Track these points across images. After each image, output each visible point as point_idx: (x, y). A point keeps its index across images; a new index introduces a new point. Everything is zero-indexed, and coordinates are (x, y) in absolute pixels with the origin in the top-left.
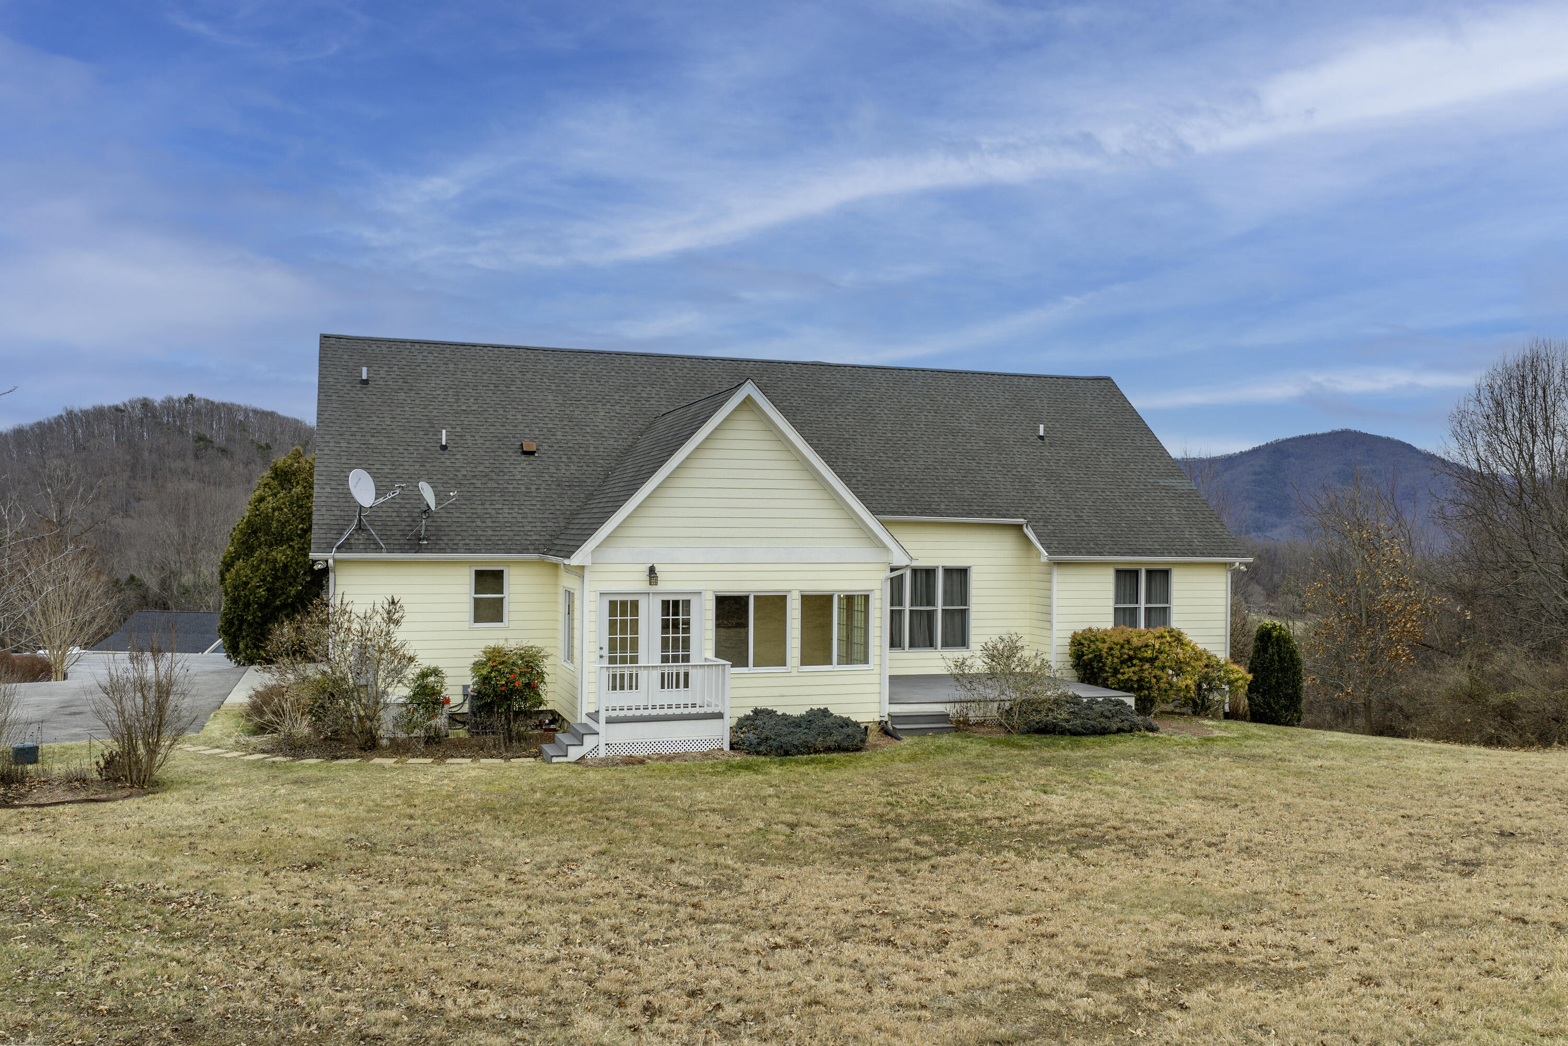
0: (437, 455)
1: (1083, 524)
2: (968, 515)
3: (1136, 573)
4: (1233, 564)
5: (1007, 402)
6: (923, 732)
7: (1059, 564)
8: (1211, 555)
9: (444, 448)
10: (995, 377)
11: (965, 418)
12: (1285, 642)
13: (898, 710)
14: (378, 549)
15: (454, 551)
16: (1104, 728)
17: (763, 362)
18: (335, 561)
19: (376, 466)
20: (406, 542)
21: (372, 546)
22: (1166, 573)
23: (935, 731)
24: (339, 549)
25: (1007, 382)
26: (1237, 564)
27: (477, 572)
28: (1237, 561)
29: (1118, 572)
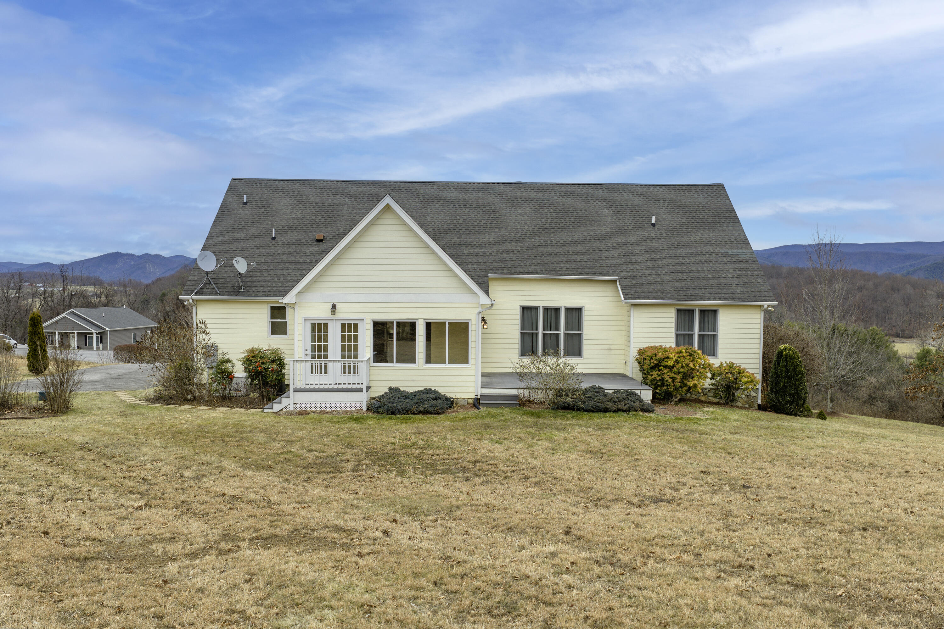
0: (268, 243)
1: (659, 280)
2: (580, 274)
3: (692, 312)
4: (763, 306)
5: (640, 202)
6: (497, 405)
7: (635, 305)
8: (746, 300)
9: (274, 238)
10: (638, 187)
11: (604, 214)
12: (791, 359)
13: (488, 392)
14: (216, 294)
15: (256, 295)
16: (606, 408)
17: (483, 183)
18: (193, 300)
19: (234, 249)
20: (233, 290)
21: (214, 293)
22: (715, 312)
23: (505, 405)
24: (196, 294)
25: (645, 189)
26: (766, 306)
27: (271, 307)
28: (766, 304)
29: (678, 311)
